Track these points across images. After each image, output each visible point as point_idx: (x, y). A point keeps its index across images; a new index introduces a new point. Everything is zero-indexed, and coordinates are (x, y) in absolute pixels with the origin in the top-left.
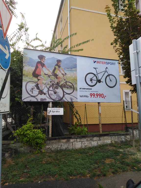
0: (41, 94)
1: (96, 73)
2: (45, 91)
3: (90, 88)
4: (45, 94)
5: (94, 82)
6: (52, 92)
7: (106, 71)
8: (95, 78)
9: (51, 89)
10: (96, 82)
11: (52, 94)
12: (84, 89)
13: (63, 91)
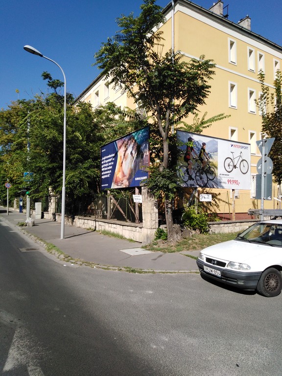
0: (191, 180)
1: (232, 158)
2: (193, 176)
3: (228, 173)
4: (193, 180)
5: (231, 167)
6: (199, 178)
7: (240, 156)
8: (231, 164)
9: (198, 174)
10: (232, 167)
11: (198, 180)
12: (223, 175)
13: (207, 177)
